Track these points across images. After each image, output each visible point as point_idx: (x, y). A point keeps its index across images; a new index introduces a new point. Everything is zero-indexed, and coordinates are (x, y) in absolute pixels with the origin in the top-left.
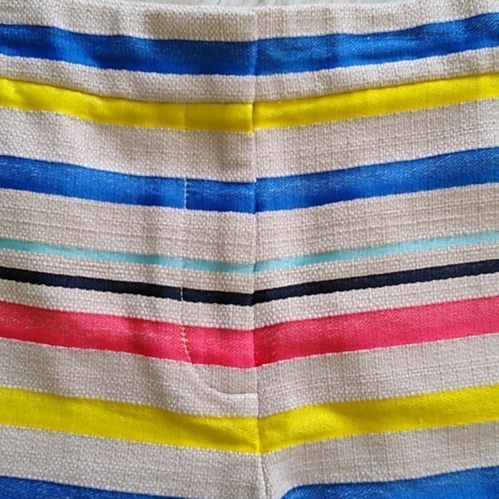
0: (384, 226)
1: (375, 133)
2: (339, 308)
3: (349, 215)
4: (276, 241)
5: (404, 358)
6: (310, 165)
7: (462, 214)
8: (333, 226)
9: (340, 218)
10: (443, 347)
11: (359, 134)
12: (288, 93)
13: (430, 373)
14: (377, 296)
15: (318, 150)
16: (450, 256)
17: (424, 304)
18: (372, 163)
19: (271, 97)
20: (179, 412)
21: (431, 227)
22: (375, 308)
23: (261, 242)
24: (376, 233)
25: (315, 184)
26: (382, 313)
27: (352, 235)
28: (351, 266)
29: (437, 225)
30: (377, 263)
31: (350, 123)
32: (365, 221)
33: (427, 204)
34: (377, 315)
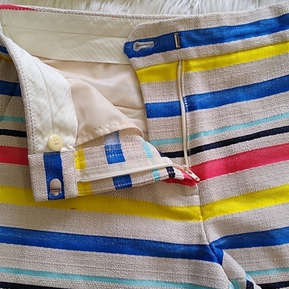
0: (250, 113)
1: (244, 71)
2: (234, 152)
3: (234, 109)
4: (203, 123)
5: (265, 171)
6: (215, 88)
7: (287, 104)
8: (227, 115)
9: (230, 111)
10: (282, 165)
11: (237, 72)
12: (202, 55)
13: (278, 177)
14: (251, 144)
15: (218, 81)
16: (284, 122)
17: (274, 145)
18: (243, 85)
19: (195, 57)
20: (163, 204)
21: (273, 111)
22: (251, 149)
23: (197, 124)
24: (247, 117)
25: (218, 96)
26: (254, 151)
27: (236, 119)
28: (237, 132)
29: (276, 110)
30: (249, 130)
31: (232, 67)
32: (242, 112)
33: (269, 102)
34: (252, 152)
